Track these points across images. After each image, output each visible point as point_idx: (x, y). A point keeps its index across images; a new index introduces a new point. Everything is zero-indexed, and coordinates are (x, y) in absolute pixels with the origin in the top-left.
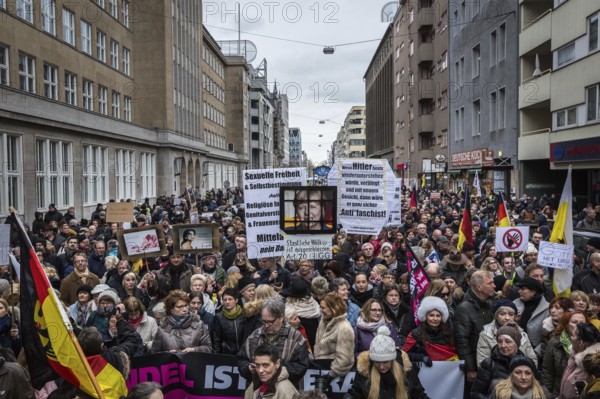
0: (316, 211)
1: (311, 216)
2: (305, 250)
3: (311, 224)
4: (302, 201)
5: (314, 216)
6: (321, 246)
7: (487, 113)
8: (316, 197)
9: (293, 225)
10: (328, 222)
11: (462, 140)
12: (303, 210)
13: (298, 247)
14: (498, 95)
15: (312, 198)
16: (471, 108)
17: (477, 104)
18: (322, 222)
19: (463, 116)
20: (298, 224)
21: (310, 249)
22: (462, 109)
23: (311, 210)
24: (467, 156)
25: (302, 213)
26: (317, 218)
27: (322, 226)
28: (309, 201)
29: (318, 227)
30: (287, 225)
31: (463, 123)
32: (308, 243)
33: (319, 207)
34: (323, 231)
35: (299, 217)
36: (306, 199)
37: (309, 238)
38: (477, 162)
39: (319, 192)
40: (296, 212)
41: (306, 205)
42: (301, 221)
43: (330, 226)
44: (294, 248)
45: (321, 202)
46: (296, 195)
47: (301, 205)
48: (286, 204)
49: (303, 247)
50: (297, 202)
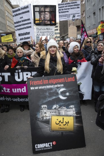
0: (48, 16)
1: (46, 18)
2: (44, 32)
3: (46, 21)
4: (42, 12)
5: (47, 18)
6: (50, 31)
7: (98, 16)
8: (48, 10)
9: (38, 22)
10: (53, 20)
11: (90, 27)
12: (43, 15)
13: (41, 31)
14: (101, 9)
15: (46, 10)
16: (92, 15)
17: (94, 13)
18: (50, 20)
19: (90, 18)
20: (41, 21)
21: (46, 32)
22: (90, 16)
23: (46, 16)
24: (91, 31)
25: (42, 17)
26: (48, 19)
27: (50, 22)
28: (45, 12)
29: (49, 23)
30: (36, 22)
31: (90, 21)
32: (45, 29)
33: (49, 14)
34: (51, 25)
35: (41, 18)
36: (44, 10)
37: (45, 27)
38: (94, 33)
39: (49, 8)
40: (40, 16)
41: (44, 13)
42: (42, 20)
43: (53, 22)
44: (40, 31)
45: (50, 12)
46: (40, 9)
47: (42, 13)
48: (36, 13)
49: (43, 31)
50: (40, 12)
